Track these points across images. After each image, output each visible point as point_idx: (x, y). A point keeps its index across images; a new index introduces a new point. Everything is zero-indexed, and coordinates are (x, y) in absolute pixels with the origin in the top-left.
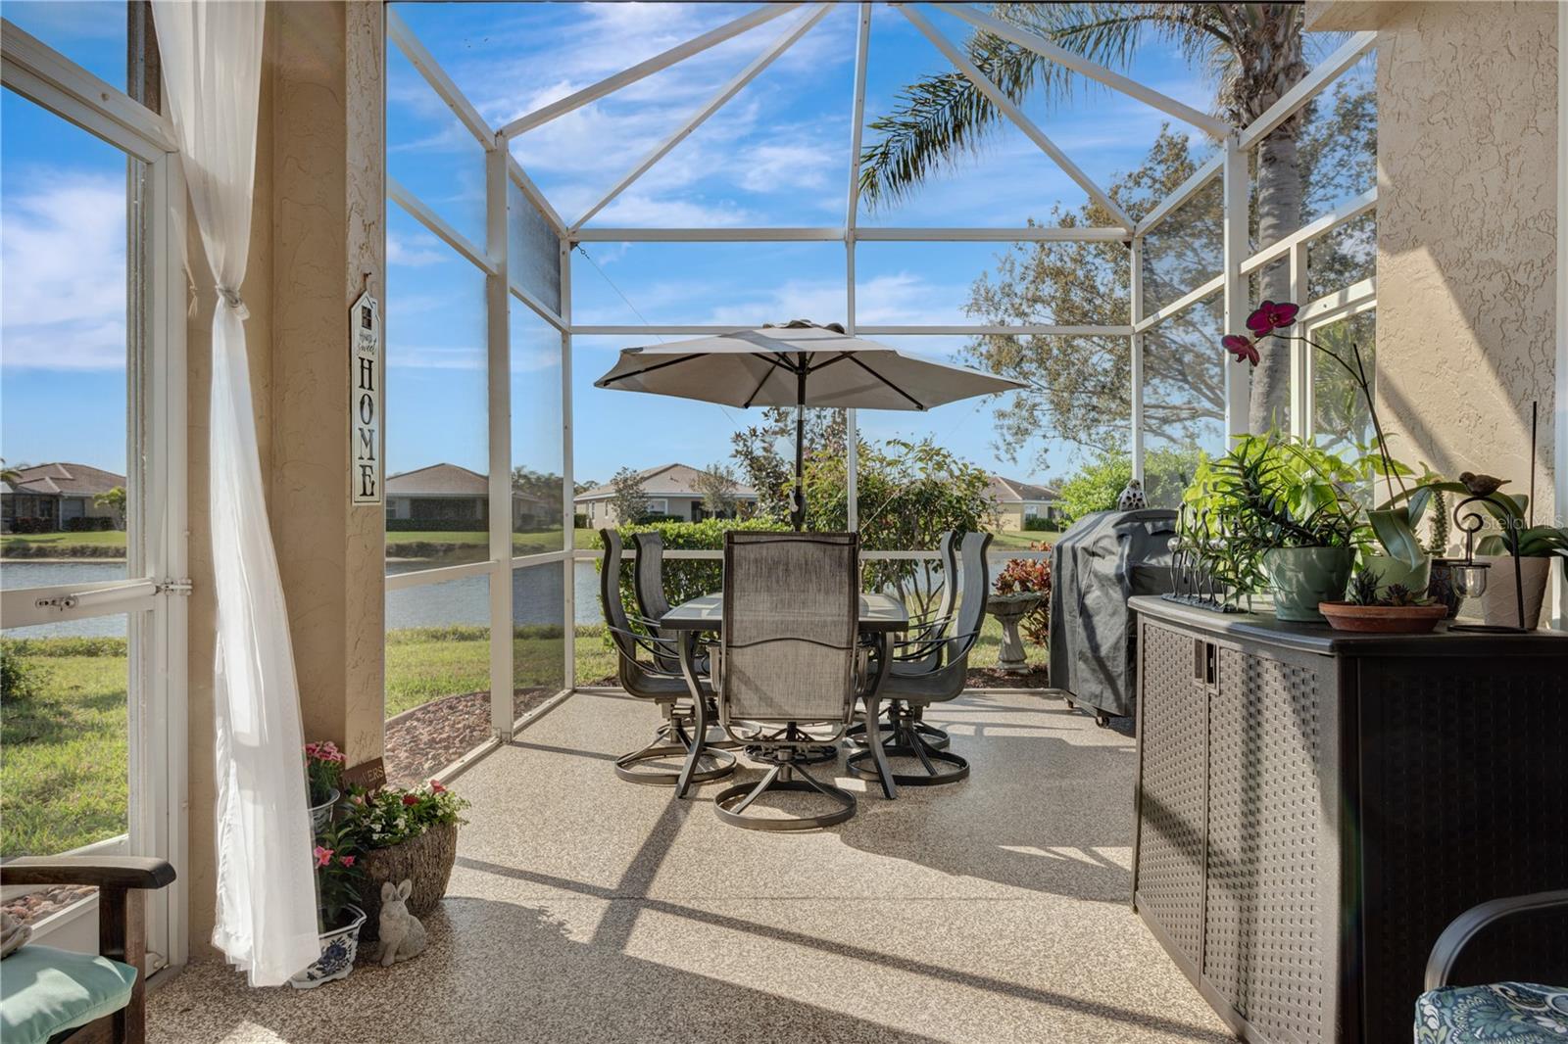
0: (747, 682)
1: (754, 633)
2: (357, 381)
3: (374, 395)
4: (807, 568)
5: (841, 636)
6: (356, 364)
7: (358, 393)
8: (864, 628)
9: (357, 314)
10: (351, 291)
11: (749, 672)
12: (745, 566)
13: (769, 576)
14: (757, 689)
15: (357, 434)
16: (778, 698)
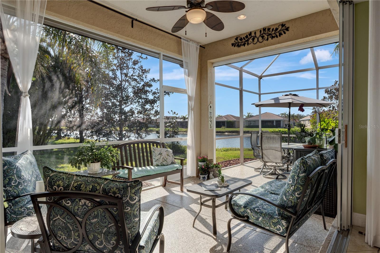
0: (266, 156)
1: (266, 148)
2: (209, 115)
3: (212, 116)
4: (274, 138)
5: (279, 149)
6: (209, 113)
7: (209, 116)
8: (282, 148)
9: (209, 107)
10: (208, 104)
11: (266, 154)
12: (264, 138)
13: (268, 139)
14: (267, 157)
15: (209, 121)
16: (270, 159)
